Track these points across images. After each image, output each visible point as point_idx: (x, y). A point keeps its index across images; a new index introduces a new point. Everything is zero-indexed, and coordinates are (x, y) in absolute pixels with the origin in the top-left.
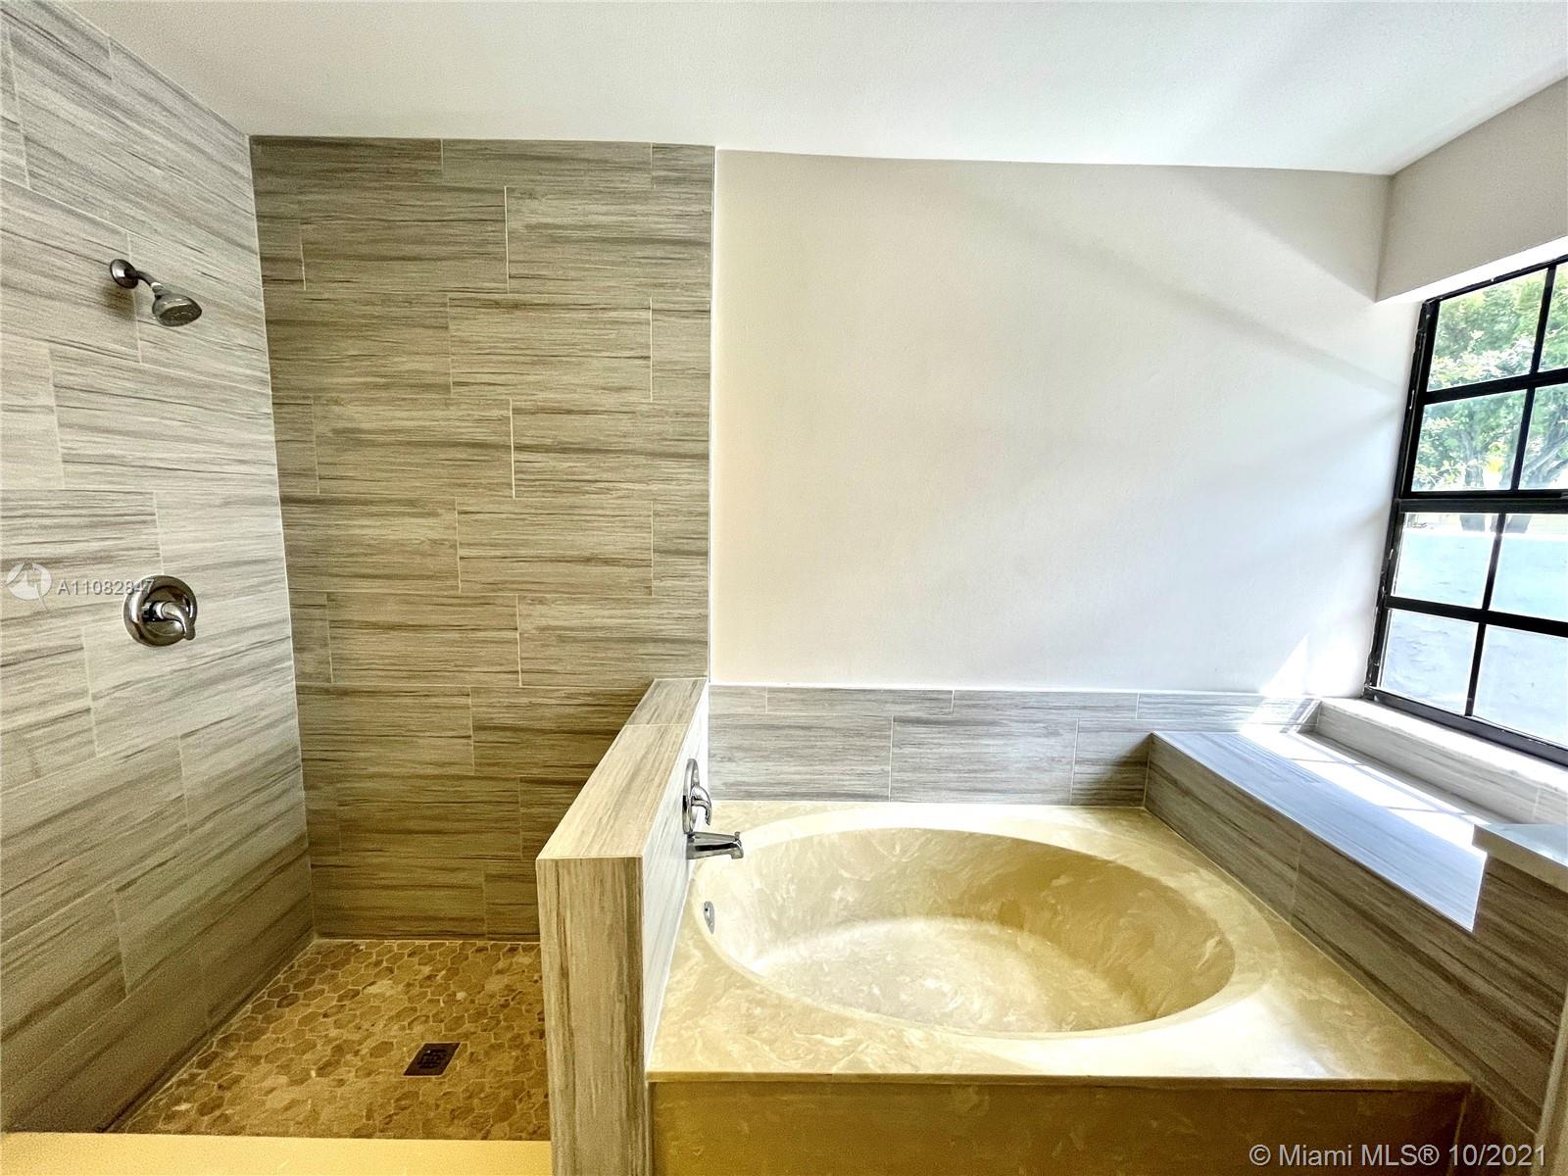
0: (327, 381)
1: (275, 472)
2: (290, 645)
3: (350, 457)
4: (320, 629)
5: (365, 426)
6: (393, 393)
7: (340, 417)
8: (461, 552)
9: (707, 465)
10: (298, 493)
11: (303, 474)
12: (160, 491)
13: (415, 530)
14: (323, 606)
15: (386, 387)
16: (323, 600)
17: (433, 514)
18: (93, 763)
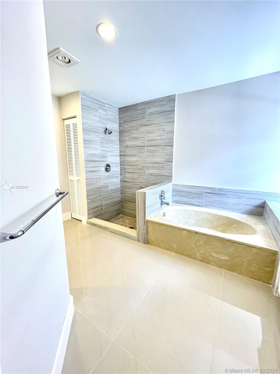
0: (125, 139)
1: (119, 151)
2: (120, 174)
3: (127, 149)
4: (123, 173)
5: (129, 145)
6: (132, 140)
7: (126, 144)
8: (139, 162)
9: (173, 147)
10: (121, 154)
11: (122, 152)
12: (108, 154)
13: (134, 159)
14: (123, 170)
15: (131, 139)
16: (123, 169)
17: (136, 157)
18: (102, 183)
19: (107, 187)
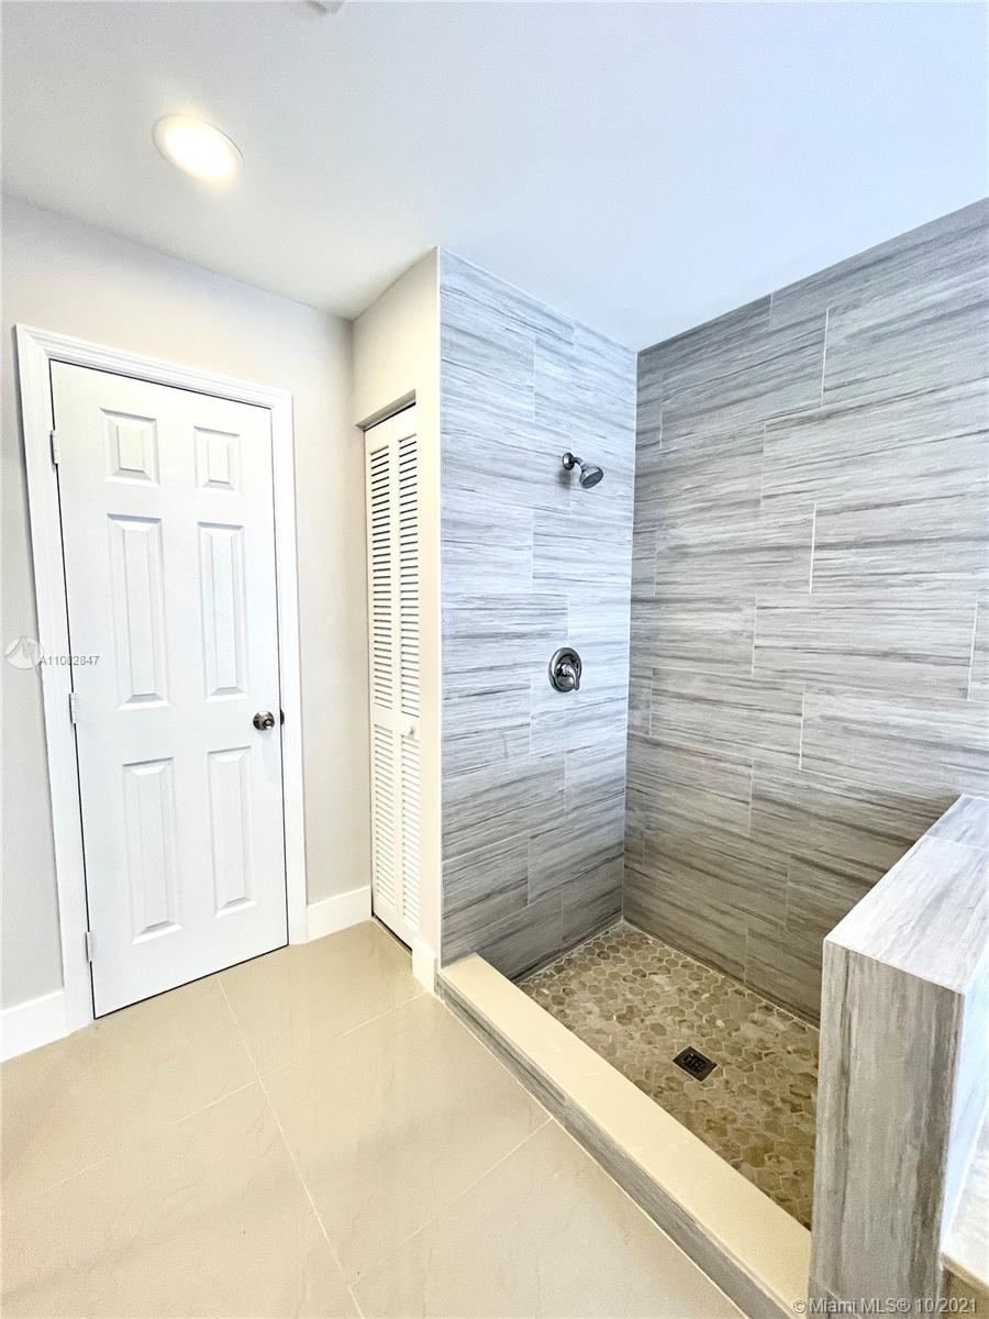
0: (667, 512)
1: (630, 581)
2: (625, 704)
3: (678, 567)
4: (646, 695)
5: (690, 542)
6: (715, 513)
7: (675, 537)
8: (757, 642)
10: (642, 595)
11: (647, 581)
12: (573, 594)
13: (721, 622)
14: (650, 678)
15: (709, 509)
16: (650, 673)
17: (737, 609)
18: (528, 756)
19: (558, 773)
